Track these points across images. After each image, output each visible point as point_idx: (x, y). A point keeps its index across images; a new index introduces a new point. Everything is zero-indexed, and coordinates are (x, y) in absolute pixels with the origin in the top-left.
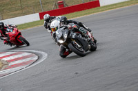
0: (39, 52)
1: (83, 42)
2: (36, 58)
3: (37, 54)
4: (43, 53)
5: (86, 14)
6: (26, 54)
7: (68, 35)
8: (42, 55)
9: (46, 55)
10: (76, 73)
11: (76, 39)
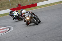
0: (10, 27)
1: (36, 19)
2: (8, 29)
3: (9, 28)
4: (11, 27)
5: (31, 9)
6: (4, 28)
7: (31, 16)
8: (11, 28)
9: (13, 28)
10: (26, 36)
11: (34, 17)
